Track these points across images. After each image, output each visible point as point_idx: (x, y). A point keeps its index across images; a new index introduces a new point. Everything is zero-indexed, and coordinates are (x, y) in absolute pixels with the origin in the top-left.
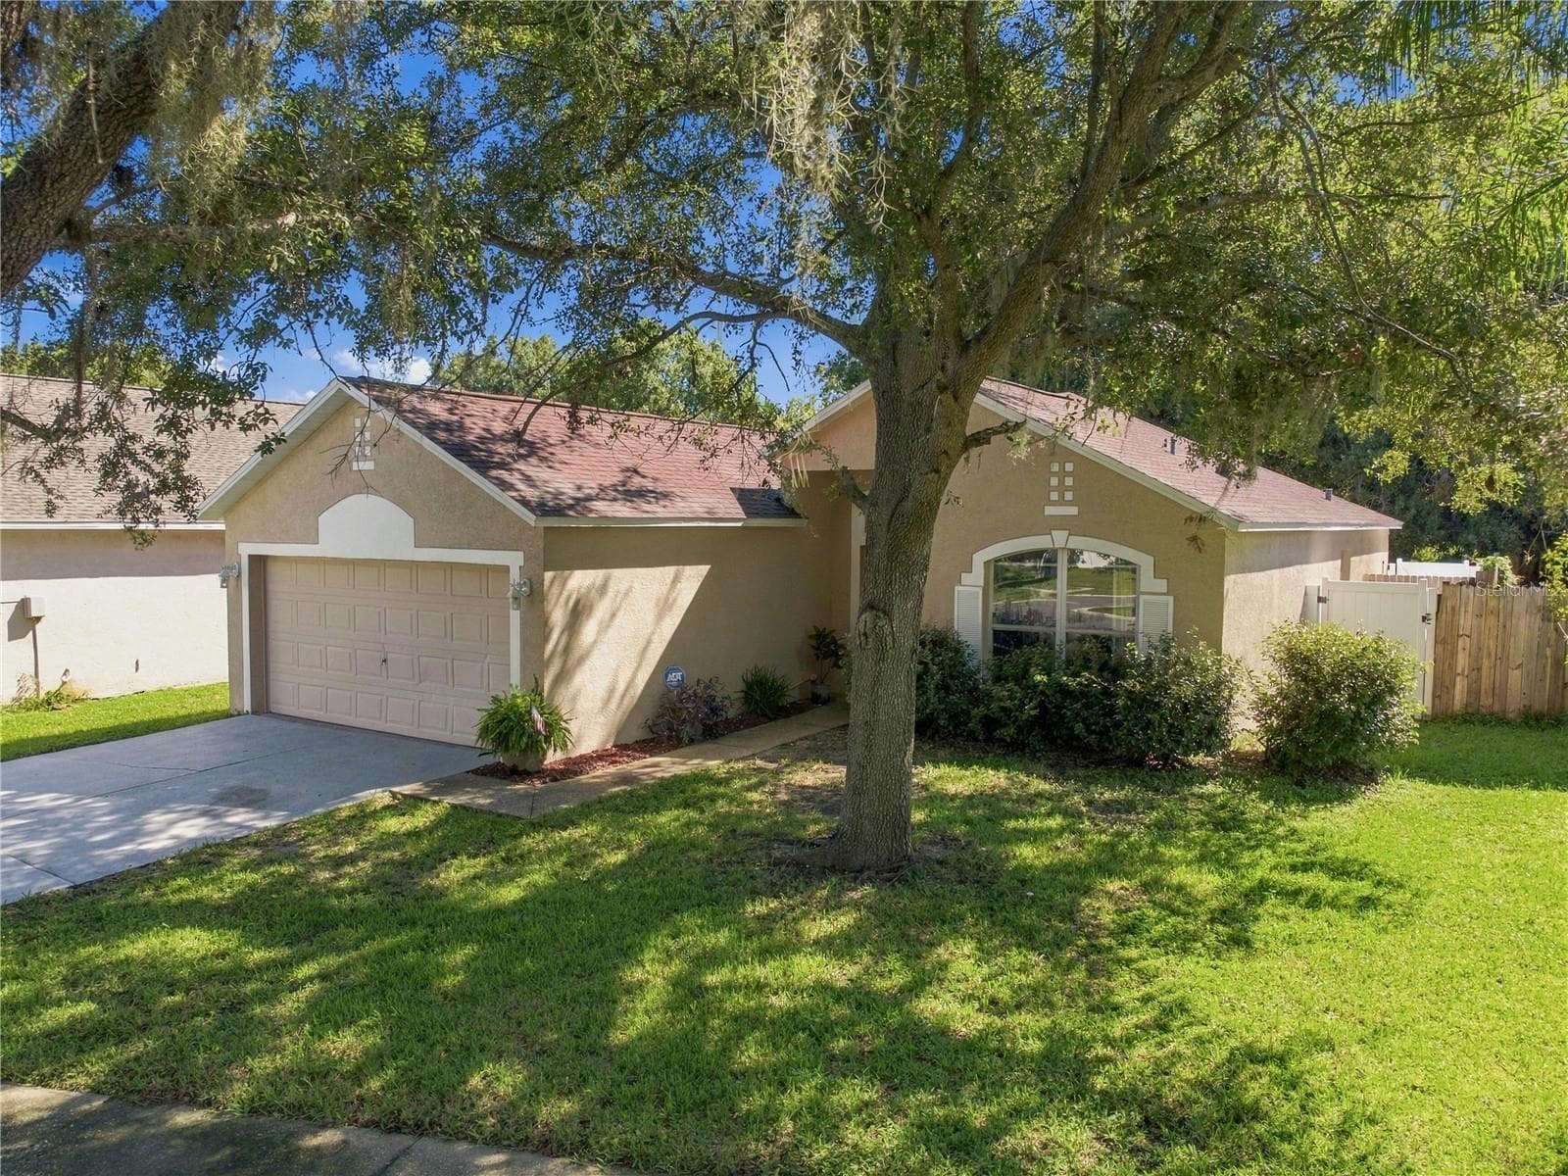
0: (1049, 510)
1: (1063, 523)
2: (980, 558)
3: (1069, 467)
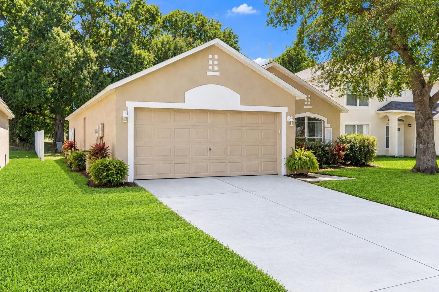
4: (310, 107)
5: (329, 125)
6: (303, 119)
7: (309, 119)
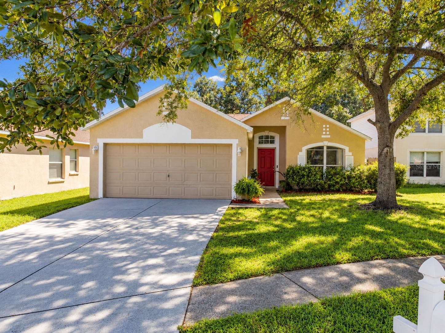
0: (323, 136)
1: (326, 139)
2: (305, 149)
3: (328, 126)
4: (329, 136)
5: (351, 154)
6: (322, 148)
7: (328, 147)
